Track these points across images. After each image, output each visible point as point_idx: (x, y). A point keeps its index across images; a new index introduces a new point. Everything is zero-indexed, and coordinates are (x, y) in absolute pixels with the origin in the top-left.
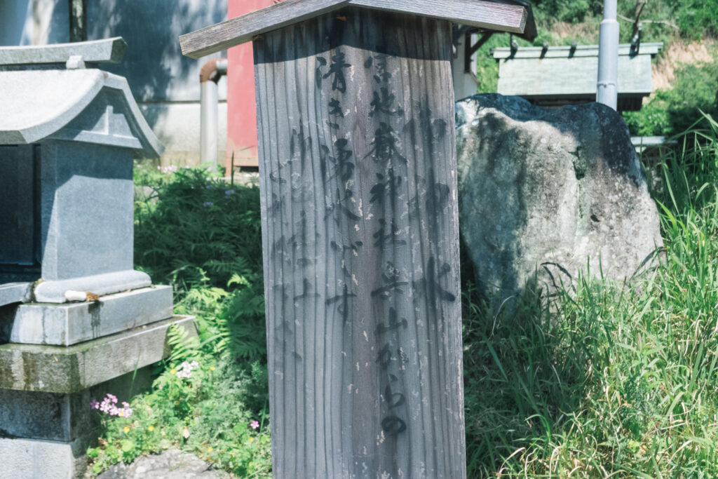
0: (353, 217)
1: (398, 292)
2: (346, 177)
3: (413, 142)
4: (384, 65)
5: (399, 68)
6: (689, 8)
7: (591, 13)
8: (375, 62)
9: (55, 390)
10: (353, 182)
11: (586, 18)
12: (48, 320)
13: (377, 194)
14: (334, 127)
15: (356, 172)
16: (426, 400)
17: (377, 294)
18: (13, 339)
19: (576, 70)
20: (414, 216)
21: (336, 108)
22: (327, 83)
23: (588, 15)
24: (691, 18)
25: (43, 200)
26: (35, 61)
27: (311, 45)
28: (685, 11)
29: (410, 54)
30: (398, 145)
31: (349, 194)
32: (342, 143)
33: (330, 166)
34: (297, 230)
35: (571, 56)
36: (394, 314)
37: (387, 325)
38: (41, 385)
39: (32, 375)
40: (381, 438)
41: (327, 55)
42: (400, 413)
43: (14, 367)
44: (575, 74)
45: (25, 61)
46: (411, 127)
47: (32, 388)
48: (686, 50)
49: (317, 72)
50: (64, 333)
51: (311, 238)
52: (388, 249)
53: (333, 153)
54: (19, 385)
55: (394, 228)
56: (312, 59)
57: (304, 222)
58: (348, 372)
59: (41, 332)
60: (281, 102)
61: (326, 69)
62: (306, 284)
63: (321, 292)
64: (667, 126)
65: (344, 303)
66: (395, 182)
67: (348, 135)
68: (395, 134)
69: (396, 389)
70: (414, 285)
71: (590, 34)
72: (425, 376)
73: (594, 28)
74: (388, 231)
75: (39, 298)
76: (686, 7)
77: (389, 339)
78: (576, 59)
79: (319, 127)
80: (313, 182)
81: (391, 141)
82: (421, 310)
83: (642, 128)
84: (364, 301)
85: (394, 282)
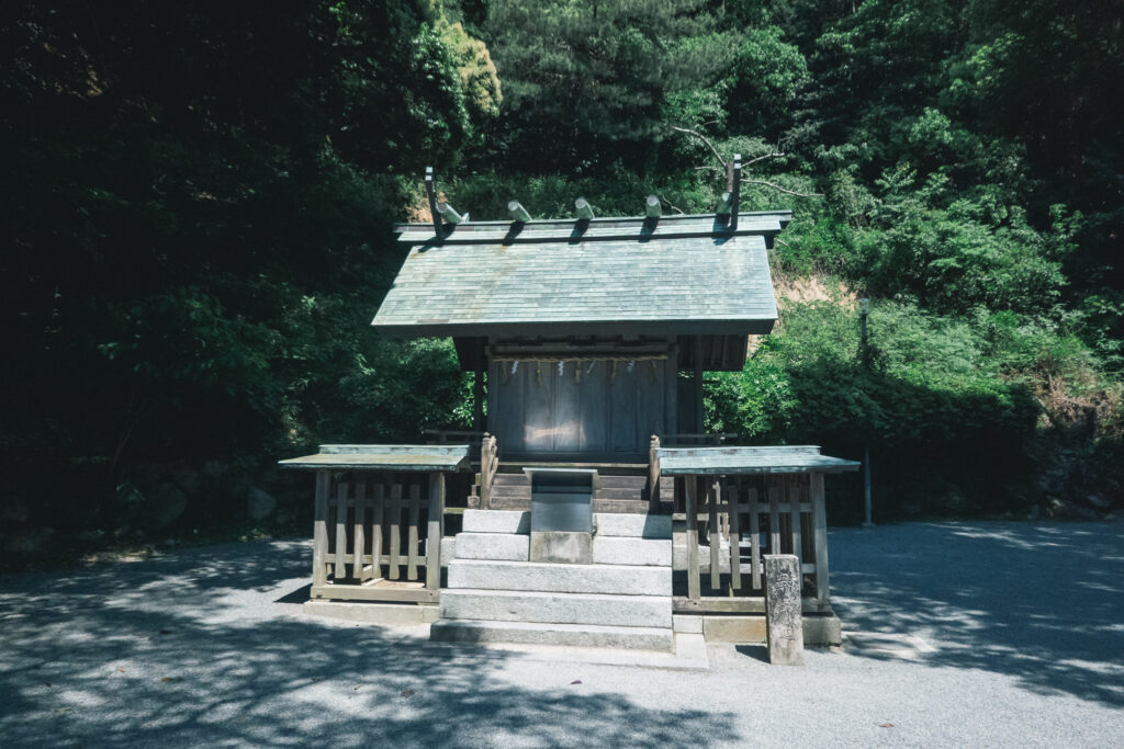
19: (584, 266)
24: (796, 246)
35: (577, 238)
48: (791, 287)
64: (788, 397)
78: (587, 244)
83: (744, 401)
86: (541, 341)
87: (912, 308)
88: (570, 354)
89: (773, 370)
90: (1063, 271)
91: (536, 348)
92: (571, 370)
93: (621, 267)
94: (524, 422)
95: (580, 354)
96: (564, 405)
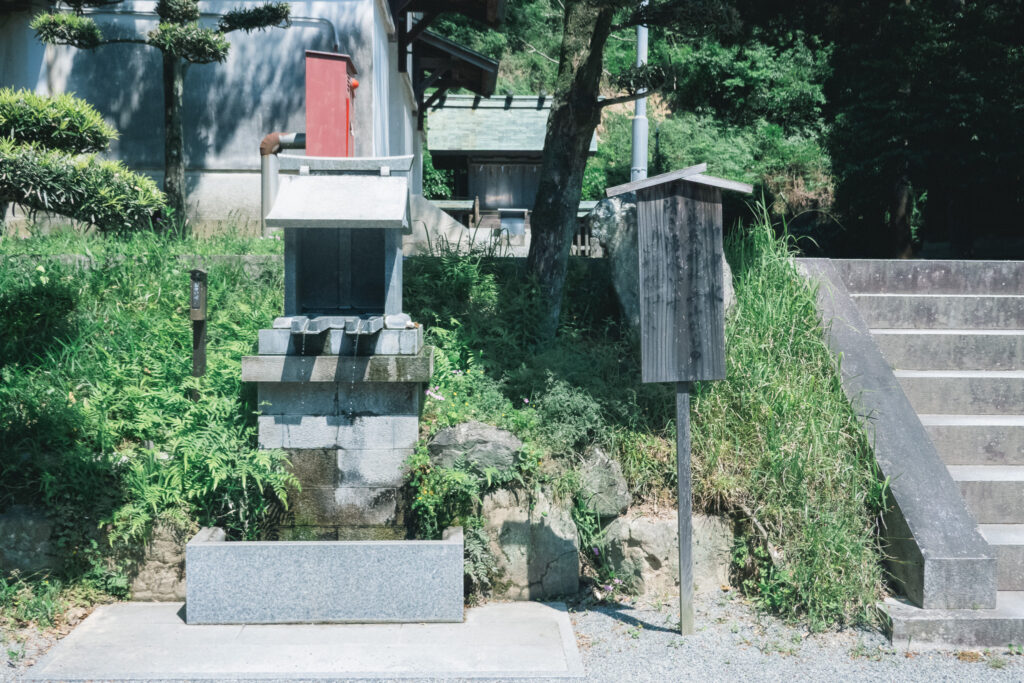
0: (679, 268)
1: (698, 299)
2: (677, 250)
3: (706, 236)
4: (693, 204)
5: (700, 206)
6: (617, 49)
7: (509, 50)
8: (690, 203)
9: (419, 380)
10: (680, 253)
11: (504, 55)
12: (403, 339)
13: (690, 258)
14: (672, 229)
15: (681, 249)
16: (710, 344)
17: (689, 300)
18: (377, 352)
19: (514, 123)
20: (706, 267)
21: (672, 221)
22: (668, 211)
23: (506, 51)
25: (386, 263)
26: (352, 169)
27: (662, 194)
28: (613, 52)
29: (705, 200)
30: (699, 237)
31: (678, 258)
32: (675, 236)
33: (670, 246)
34: (655, 273)
35: (507, 107)
36: (696, 308)
37: (693, 312)
38: (409, 377)
39: (403, 372)
40: (690, 360)
41: (669, 199)
42: (698, 350)
43: (389, 368)
44: (514, 128)
45: (344, 169)
46: (705, 230)
47: (402, 379)
49: (664, 206)
50: (414, 346)
51: (661, 277)
52: (694, 280)
53: (671, 241)
54: (393, 378)
55: (697, 272)
56: (662, 201)
57: (658, 271)
58: (676, 334)
59: (397, 347)
60: (649, 218)
61: (669, 204)
62: (658, 297)
63: (665, 299)
65: (675, 305)
66: (698, 253)
67: (677, 233)
68: (698, 233)
69: (697, 339)
70: (705, 295)
71: (509, 74)
72: (709, 334)
73: (513, 67)
74: (694, 273)
75: (388, 326)
76: (615, 47)
77: (694, 319)
78: (513, 111)
79: (665, 229)
80: (662, 253)
81: (696, 236)
82: (708, 306)
84: (684, 302)
85: (697, 294)
86: (492, 157)
87: (710, 119)
88: (506, 163)
89: (597, 170)
90: (823, 91)
91: (490, 160)
92: (507, 170)
93: (531, 124)
94: (485, 193)
95: (512, 163)
96: (503, 186)
